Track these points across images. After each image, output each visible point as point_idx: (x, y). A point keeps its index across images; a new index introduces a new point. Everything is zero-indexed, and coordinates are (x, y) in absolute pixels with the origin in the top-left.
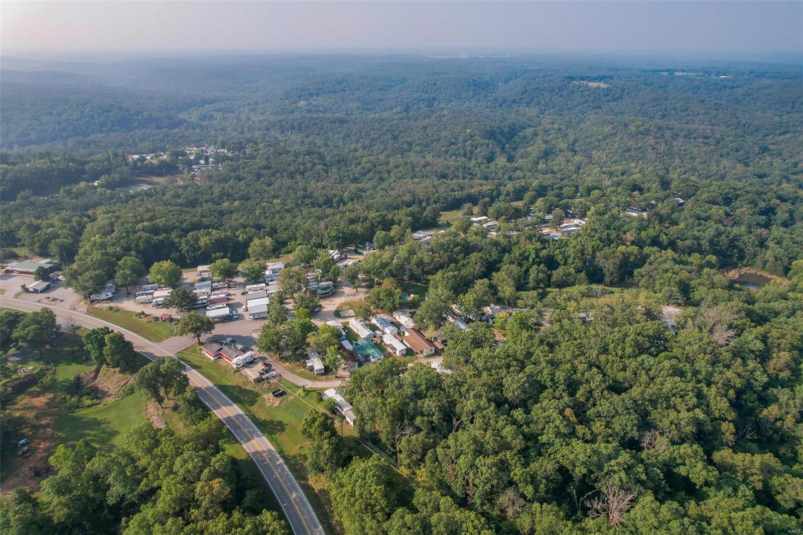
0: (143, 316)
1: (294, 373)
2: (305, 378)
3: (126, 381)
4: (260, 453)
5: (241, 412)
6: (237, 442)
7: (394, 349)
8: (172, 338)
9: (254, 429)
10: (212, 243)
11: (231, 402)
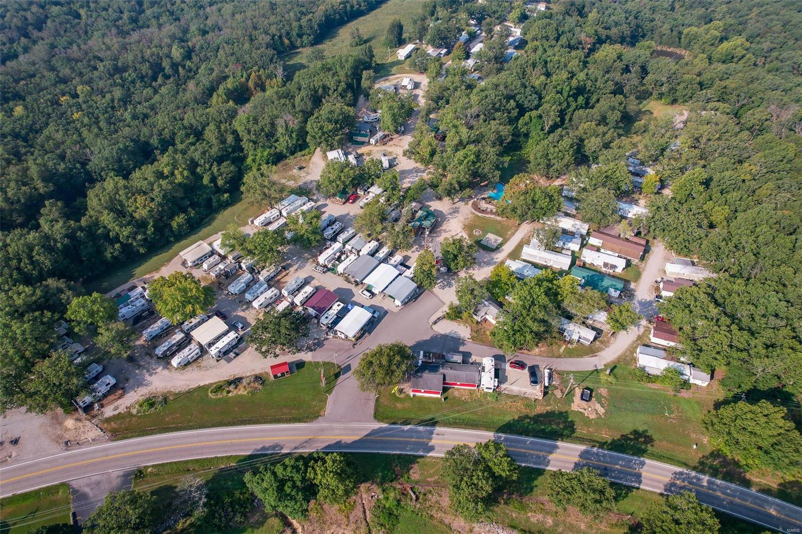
0: (232, 388)
1: (559, 357)
2: (582, 357)
3: (360, 508)
4: (673, 484)
5: (583, 447)
6: (630, 489)
7: (614, 267)
8: (330, 398)
9: (623, 459)
10: (160, 204)
11: (548, 442)
